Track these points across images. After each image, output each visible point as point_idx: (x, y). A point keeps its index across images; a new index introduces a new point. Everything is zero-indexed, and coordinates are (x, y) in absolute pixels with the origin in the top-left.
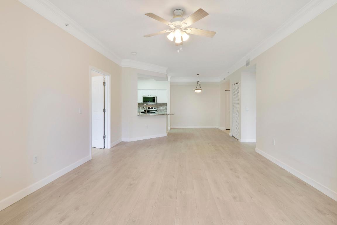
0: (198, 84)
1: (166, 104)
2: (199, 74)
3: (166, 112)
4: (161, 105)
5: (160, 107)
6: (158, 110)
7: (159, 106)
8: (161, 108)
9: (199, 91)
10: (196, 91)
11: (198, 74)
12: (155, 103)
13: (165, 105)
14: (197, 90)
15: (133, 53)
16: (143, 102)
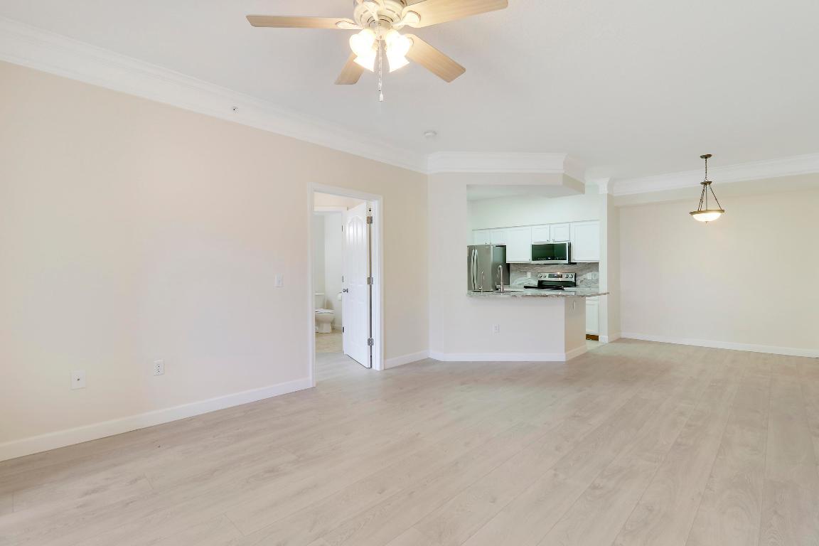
0: (709, 190)
1: (598, 263)
2: (710, 156)
3: (598, 287)
4: (589, 268)
5: (584, 272)
6: (578, 283)
7: (582, 270)
8: (589, 276)
9: (713, 216)
10: (696, 217)
11: (706, 157)
12: (567, 262)
13: (593, 266)
14: (699, 212)
15: (427, 134)
16: (533, 260)
